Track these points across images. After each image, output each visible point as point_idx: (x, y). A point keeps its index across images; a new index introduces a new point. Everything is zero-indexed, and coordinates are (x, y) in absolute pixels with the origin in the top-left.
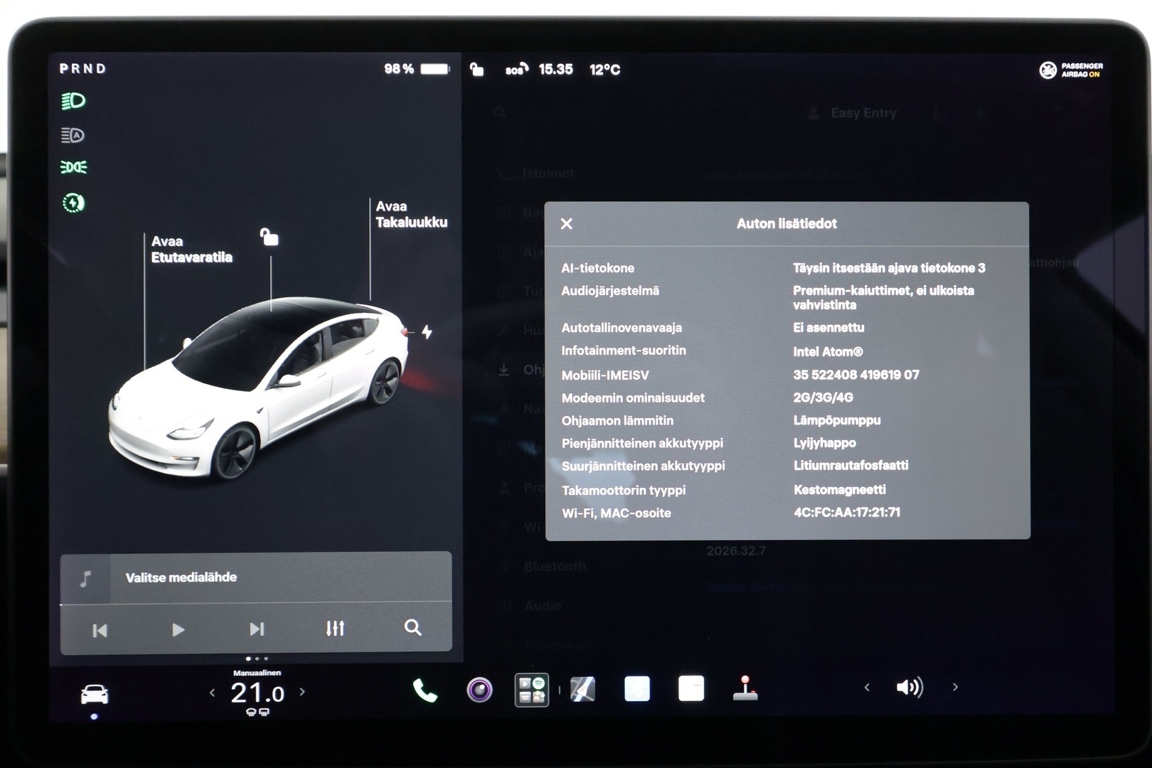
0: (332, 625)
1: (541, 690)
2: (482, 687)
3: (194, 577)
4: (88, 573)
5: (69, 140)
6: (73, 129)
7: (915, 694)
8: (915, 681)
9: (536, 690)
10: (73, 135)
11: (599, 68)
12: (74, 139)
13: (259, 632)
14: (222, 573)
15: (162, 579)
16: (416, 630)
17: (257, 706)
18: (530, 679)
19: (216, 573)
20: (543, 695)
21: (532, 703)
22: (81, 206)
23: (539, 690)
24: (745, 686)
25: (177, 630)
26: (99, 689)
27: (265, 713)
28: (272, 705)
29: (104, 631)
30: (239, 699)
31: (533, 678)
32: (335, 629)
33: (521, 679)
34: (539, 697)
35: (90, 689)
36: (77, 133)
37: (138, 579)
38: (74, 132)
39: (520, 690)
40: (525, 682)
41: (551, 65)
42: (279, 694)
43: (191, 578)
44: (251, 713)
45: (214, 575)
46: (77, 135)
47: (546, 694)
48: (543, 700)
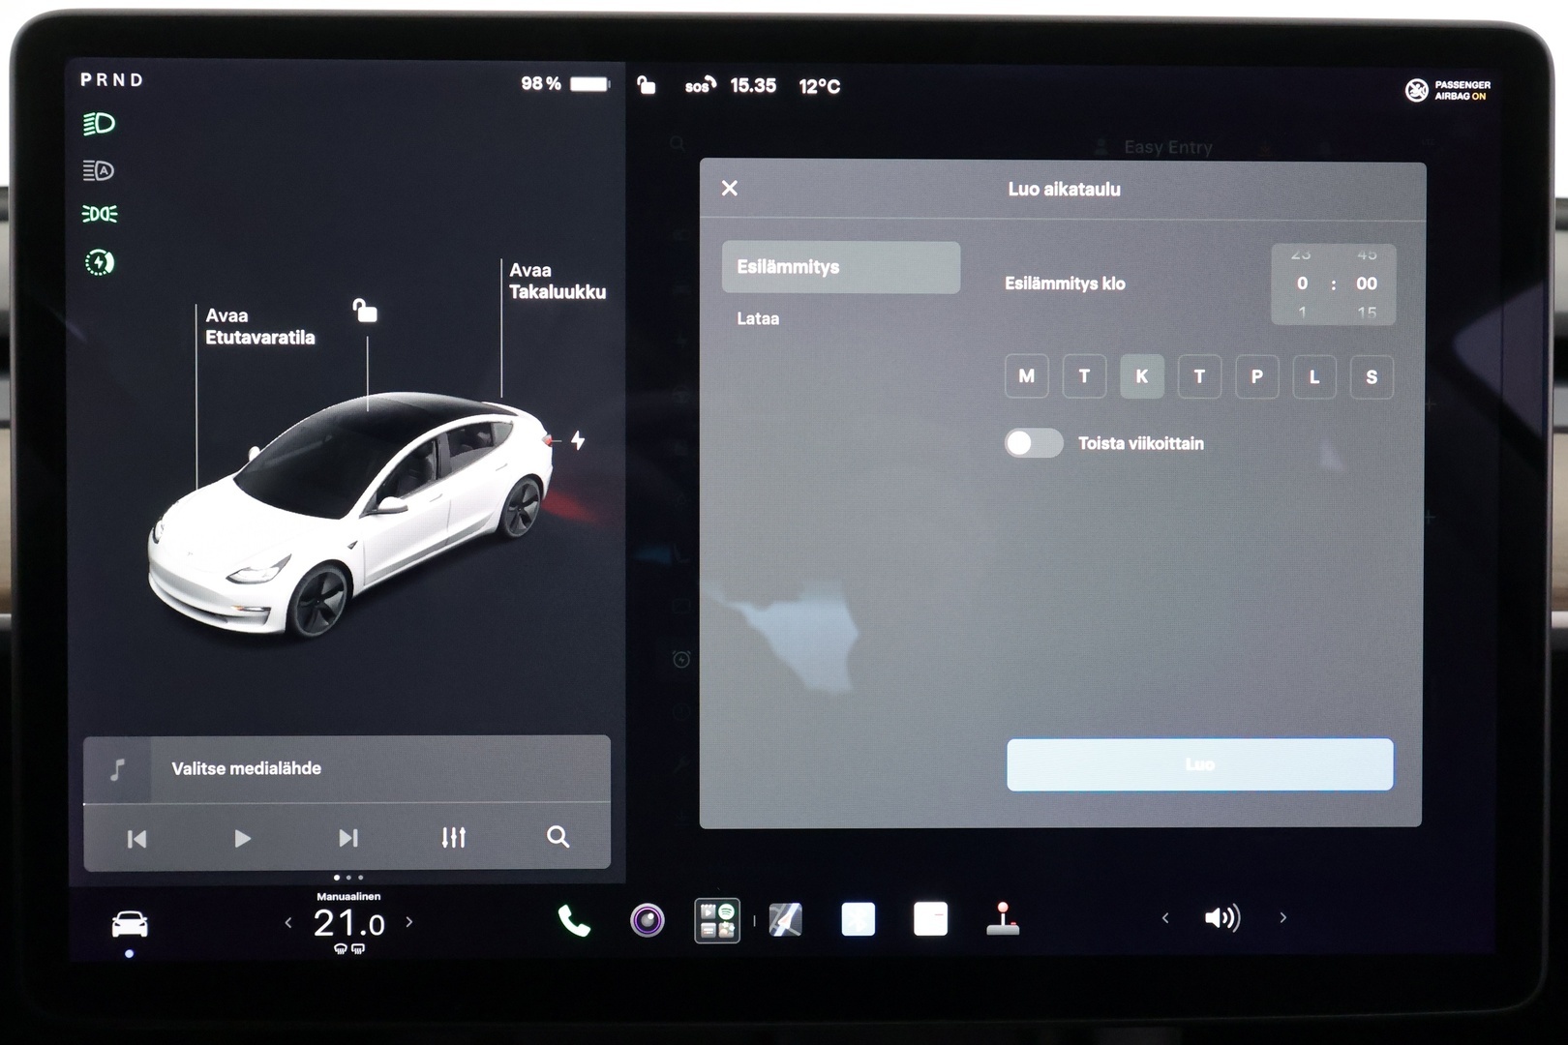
0: (449, 834)
1: (729, 921)
2: (651, 916)
3: (262, 769)
4: (120, 762)
5: (94, 177)
6: (98, 162)
7: (1229, 926)
8: (1229, 909)
9: (722, 921)
10: (99, 171)
11: (812, 84)
12: (100, 176)
13: (351, 842)
14: (302, 763)
15: (221, 770)
16: (562, 840)
17: (349, 941)
18: (715, 906)
19: (294, 763)
20: (732, 927)
21: (717, 937)
22: (110, 267)
23: (727, 921)
24: (1003, 916)
25: (241, 839)
26: (137, 917)
27: (359, 949)
28: (369, 939)
29: (142, 839)
30: (325, 931)
31: (718, 904)
32: (454, 838)
33: (702, 906)
34: (727, 930)
35: (123, 917)
36: (104, 168)
37: (188, 771)
38: (100, 166)
39: (701, 920)
40: (707, 910)
41: (747, 79)
42: (377, 925)
43: (259, 770)
44: (340, 950)
45: (291, 765)
46: (104, 170)
47: (736, 926)
48: (732, 935)
